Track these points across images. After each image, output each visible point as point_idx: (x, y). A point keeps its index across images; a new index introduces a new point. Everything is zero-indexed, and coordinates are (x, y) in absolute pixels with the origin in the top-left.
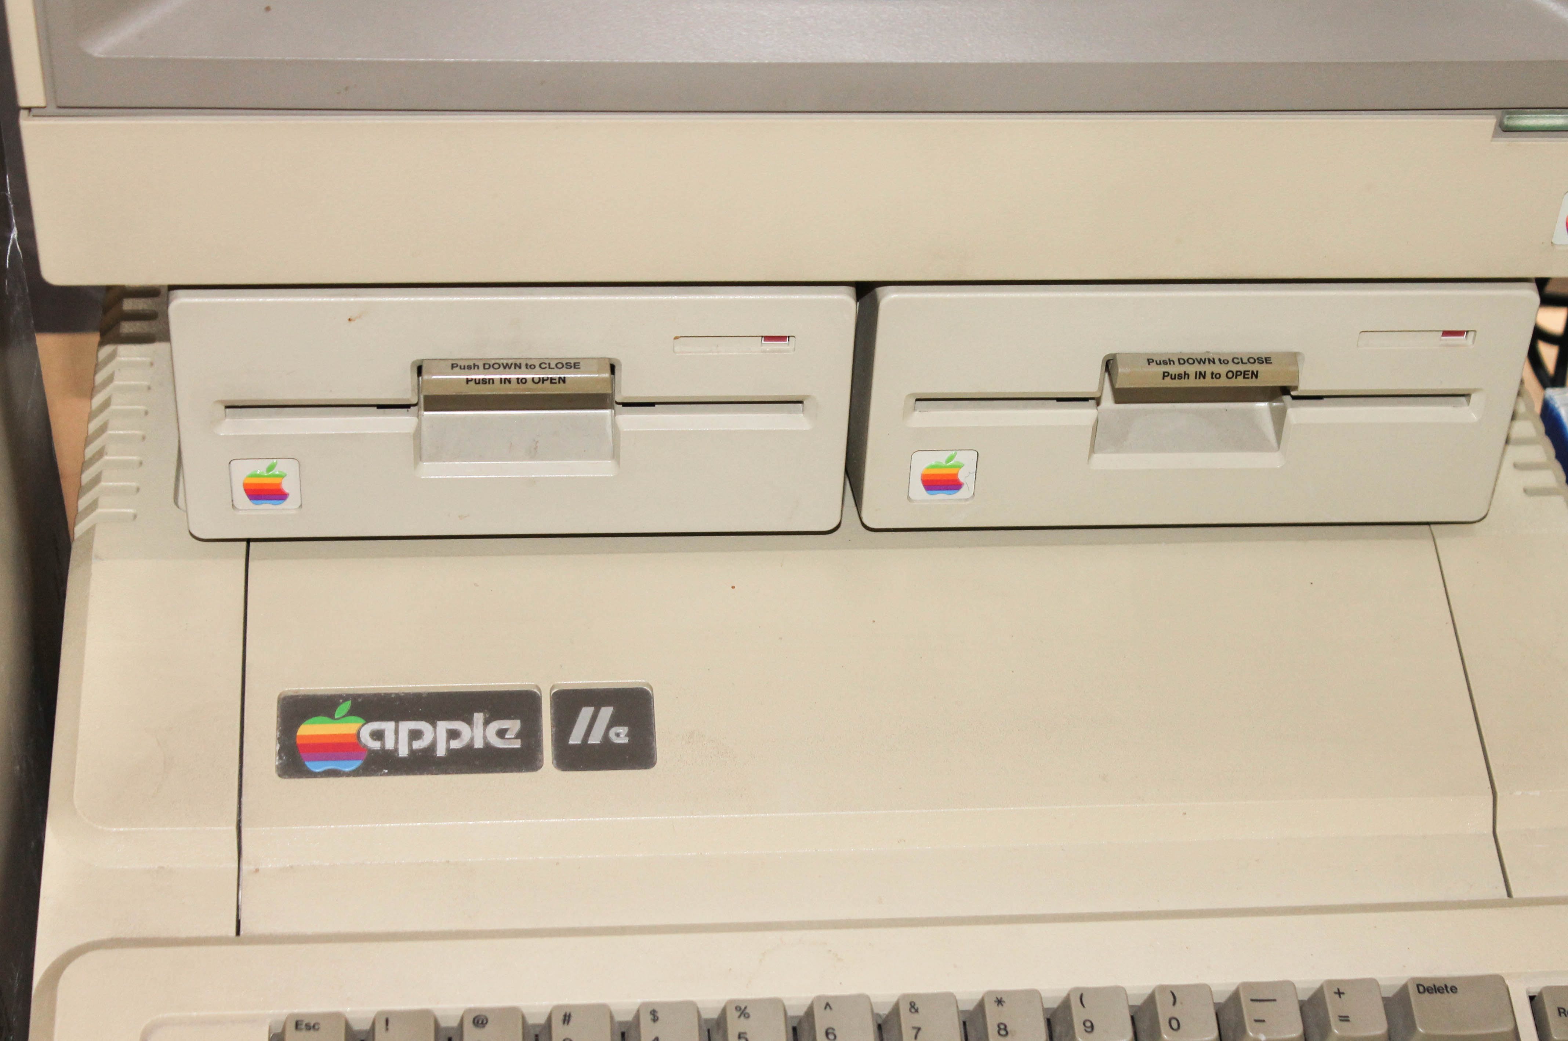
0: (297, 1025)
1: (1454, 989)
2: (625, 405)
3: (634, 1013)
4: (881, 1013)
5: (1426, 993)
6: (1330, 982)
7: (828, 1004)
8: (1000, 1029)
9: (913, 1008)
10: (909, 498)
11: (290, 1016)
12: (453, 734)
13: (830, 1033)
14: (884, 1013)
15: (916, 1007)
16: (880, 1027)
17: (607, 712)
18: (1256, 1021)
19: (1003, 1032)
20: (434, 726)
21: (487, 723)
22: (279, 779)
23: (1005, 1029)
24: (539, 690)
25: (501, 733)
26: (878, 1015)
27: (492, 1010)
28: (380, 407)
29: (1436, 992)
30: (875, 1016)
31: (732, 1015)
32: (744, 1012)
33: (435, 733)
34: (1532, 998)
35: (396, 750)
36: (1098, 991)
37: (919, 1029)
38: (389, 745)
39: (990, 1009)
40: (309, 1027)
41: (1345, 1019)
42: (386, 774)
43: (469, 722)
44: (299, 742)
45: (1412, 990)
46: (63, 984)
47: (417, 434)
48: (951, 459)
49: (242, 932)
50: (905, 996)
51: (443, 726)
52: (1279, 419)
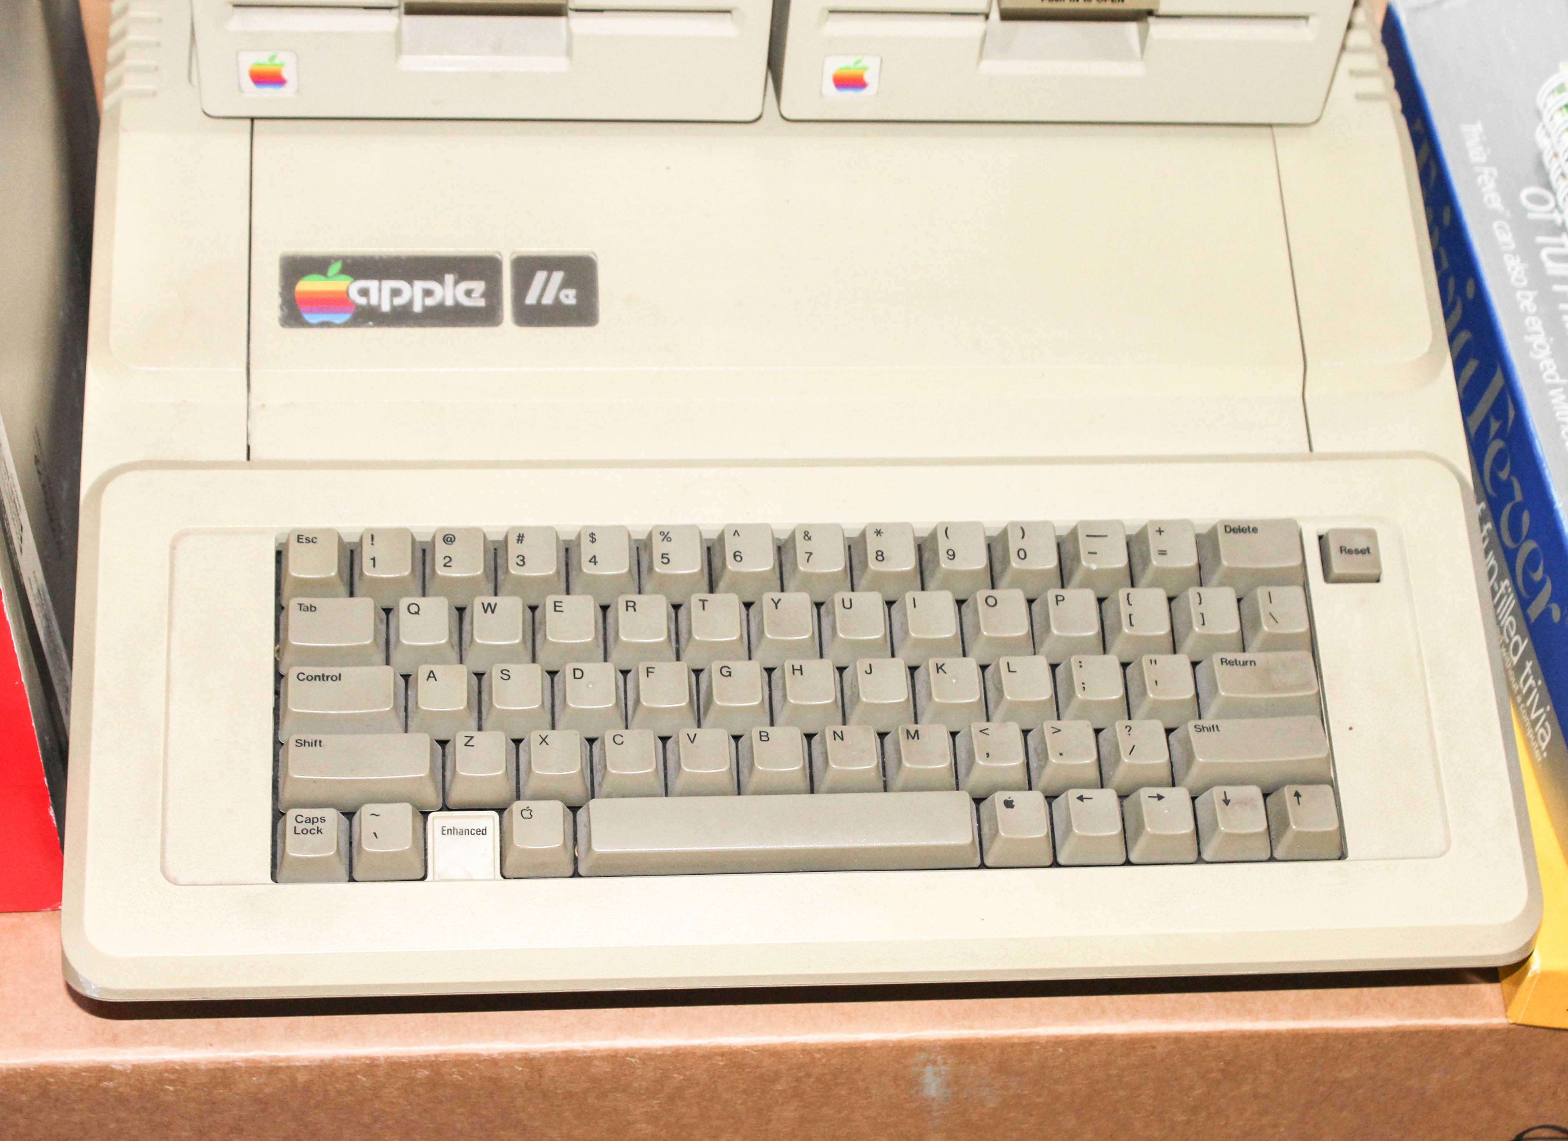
0: (299, 538)
1: (1255, 530)
2: (577, 10)
3: (576, 534)
4: (781, 538)
5: (1232, 533)
6: (1153, 522)
7: (736, 531)
8: (878, 555)
9: (807, 536)
10: (821, 93)
11: (293, 531)
12: (428, 293)
13: (738, 555)
14: (784, 538)
15: (809, 536)
16: (779, 549)
17: (558, 277)
18: (1090, 553)
19: (880, 558)
20: (412, 286)
21: (456, 283)
22: (280, 327)
23: (882, 555)
24: (500, 255)
25: (468, 293)
26: (778, 539)
27: (460, 530)
28: (366, 8)
29: (1240, 532)
30: (775, 540)
31: (657, 539)
32: (667, 536)
33: (412, 291)
34: (1320, 538)
35: (379, 306)
36: (961, 525)
37: (811, 554)
38: (374, 301)
39: (871, 537)
40: (308, 540)
41: (1163, 553)
42: (371, 327)
43: (441, 281)
44: (297, 296)
45: (1221, 530)
46: (105, 498)
47: (398, 34)
48: (858, 62)
49: (251, 457)
50: (801, 526)
51: (420, 285)
52: (1144, 37)
